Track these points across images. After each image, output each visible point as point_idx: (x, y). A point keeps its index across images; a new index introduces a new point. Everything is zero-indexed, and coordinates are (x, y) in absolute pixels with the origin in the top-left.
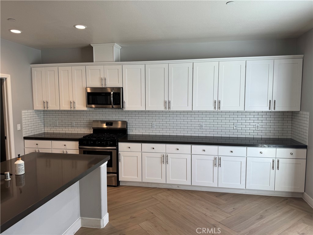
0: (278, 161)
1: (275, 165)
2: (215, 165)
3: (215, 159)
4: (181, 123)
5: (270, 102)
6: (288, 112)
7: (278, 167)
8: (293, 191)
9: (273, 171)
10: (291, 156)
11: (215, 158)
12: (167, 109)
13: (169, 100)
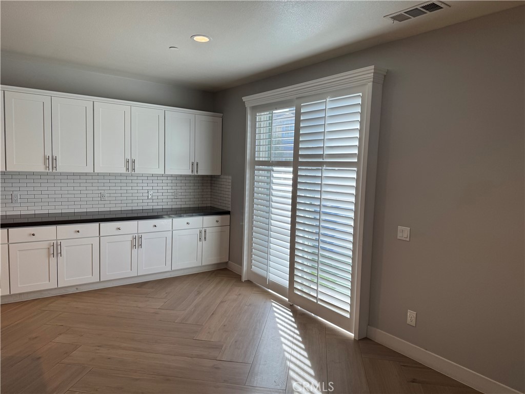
0: (205, 232)
1: (202, 235)
2: (133, 246)
3: (133, 239)
4: (70, 192)
5: (193, 165)
6: (207, 176)
7: (205, 238)
8: (219, 262)
9: (200, 243)
10: (216, 224)
11: (133, 237)
12: (51, 170)
13: (54, 155)
